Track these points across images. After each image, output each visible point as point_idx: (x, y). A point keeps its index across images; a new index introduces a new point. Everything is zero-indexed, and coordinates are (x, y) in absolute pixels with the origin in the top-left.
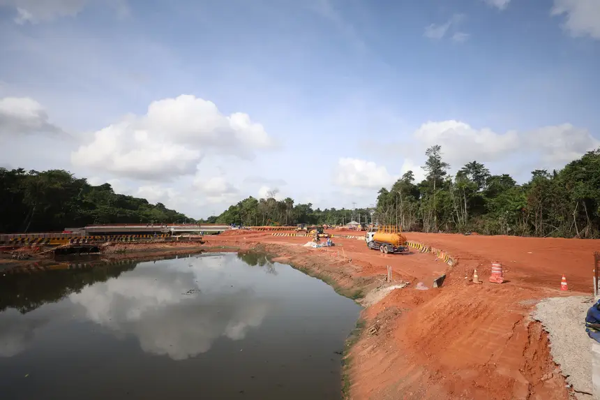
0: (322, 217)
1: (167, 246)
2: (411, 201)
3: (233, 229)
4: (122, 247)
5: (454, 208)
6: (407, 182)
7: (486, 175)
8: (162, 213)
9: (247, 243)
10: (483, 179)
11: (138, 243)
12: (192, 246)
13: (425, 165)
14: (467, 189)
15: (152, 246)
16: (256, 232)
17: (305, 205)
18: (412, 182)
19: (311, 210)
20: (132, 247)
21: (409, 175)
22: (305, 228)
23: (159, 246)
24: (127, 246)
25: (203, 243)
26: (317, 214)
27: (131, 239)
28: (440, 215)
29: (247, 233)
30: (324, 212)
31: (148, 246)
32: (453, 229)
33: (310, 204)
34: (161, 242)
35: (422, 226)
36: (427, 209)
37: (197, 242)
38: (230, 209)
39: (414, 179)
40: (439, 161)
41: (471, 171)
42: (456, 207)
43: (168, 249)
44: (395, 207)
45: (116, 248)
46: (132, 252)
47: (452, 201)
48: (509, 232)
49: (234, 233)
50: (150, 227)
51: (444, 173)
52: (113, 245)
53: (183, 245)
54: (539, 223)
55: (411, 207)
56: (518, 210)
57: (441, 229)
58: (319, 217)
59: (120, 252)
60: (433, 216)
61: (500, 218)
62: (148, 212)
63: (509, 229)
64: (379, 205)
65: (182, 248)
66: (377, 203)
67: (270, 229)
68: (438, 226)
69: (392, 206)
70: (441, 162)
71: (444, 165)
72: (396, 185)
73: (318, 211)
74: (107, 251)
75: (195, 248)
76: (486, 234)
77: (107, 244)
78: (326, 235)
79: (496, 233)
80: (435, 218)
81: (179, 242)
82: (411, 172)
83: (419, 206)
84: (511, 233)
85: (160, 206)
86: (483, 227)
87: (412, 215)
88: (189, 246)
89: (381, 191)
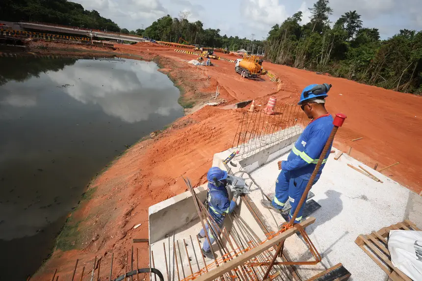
0: (227, 42)
1: (84, 48)
2: (293, 40)
3: (146, 41)
4: (44, 44)
5: (321, 51)
6: (295, 22)
7: (358, 26)
8: (95, 20)
9: (150, 54)
10: (355, 30)
11: (58, 42)
12: (105, 51)
13: (313, 7)
14: (337, 36)
15: (70, 47)
16: (162, 47)
17: (214, 30)
18: (298, 22)
19: (218, 36)
20: (53, 45)
21: (298, 16)
22: (201, 49)
23: (76, 47)
24: (48, 43)
25: (114, 49)
26: (223, 40)
27: (51, 38)
28: (309, 56)
29: (156, 46)
30: (229, 39)
31: (67, 45)
32: (314, 69)
33: (219, 30)
34: (79, 44)
35: (293, 62)
36: (301, 49)
37: (110, 48)
38: (153, 25)
39: (301, 20)
40: (326, 5)
41: (348, 20)
42: (323, 50)
43: (85, 51)
44: (279, 43)
45: (39, 44)
46: (53, 49)
47: (322, 45)
48: (353, 77)
49: (145, 45)
50: (76, 30)
51: (326, 18)
52: (35, 41)
53: (97, 49)
54: (375, 74)
55: (291, 44)
56: (368, 61)
57: (306, 66)
58: (225, 42)
59: (43, 48)
60: (304, 55)
61: (351, 65)
62: (79, 17)
63: (353, 75)
64: (269, 38)
65: (97, 52)
66: (267, 37)
67: (175, 46)
68: (304, 64)
69: (278, 41)
70: (327, 6)
71: (329, 9)
72: (286, 23)
73: (225, 37)
74: (31, 46)
75: (107, 53)
76: (335, 76)
77: (30, 39)
78: (214, 57)
79: (343, 77)
80: (305, 57)
81: (94, 46)
82: (301, 13)
83: (297, 44)
84: (353, 78)
85: (95, 14)
86: (336, 71)
87: (289, 51)
88: (102, 50)
89: (274, 27)
